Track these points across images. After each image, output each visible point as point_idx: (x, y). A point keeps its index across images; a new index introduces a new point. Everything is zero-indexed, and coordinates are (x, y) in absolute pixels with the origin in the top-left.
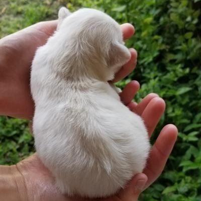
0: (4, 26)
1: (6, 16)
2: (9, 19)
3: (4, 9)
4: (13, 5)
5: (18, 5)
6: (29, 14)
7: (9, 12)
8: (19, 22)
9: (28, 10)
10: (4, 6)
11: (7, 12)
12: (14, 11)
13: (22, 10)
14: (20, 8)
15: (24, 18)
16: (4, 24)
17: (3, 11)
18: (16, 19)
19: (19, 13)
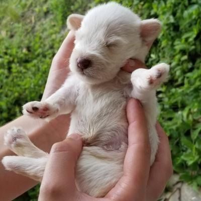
0: (42, 32)
1: (39, 23)
2: (42, 24)
3: (33, 19)
4: (37, 9)
5: (42, 6)
6: (55, 6)
7: (39, 19)
8: (51, 20)
9: (52, 5)
10: (31, 16)
11: (37, 20)
12: (42, 14)
13: (47, 8)
14: (45, 8)
15: (53, 14)
16: (41, 31)
17: (33, 21)
18: (48, 20)
19: (47, 13)
